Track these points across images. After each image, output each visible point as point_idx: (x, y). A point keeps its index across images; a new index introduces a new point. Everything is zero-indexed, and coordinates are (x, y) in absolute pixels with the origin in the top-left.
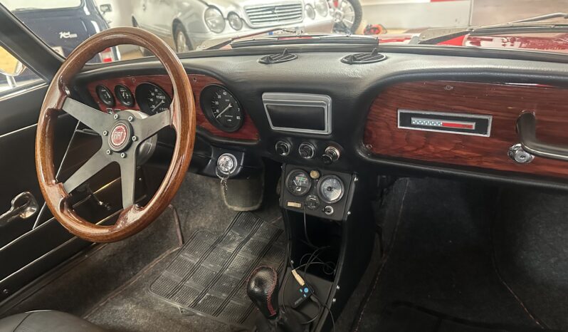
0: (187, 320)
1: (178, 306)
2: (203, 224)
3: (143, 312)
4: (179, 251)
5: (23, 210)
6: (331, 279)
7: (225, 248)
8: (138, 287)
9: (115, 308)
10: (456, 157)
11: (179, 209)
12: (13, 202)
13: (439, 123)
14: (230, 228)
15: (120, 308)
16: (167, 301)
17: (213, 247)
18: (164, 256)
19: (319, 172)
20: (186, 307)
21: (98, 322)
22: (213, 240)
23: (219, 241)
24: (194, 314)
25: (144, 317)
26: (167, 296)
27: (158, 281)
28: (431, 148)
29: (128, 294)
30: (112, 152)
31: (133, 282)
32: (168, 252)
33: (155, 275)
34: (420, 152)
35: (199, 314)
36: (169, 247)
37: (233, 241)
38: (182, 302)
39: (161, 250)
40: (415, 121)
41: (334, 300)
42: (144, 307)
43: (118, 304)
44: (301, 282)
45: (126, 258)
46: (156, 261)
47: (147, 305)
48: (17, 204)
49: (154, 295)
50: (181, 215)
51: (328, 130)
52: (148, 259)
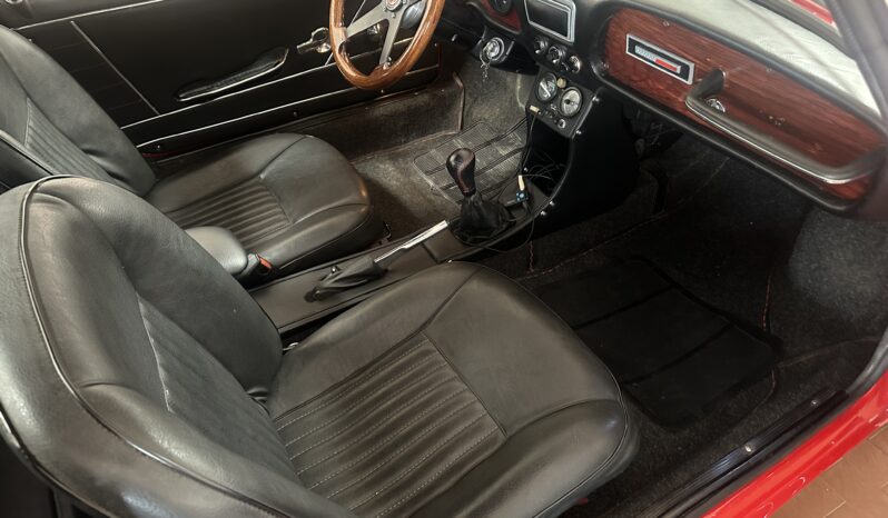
0: (433, 197)
1: (432, 184)
2: (487, 116)
3: (399, 175)
4: (454, 136)
5: (320, 44)
6: (548, 193)
7: (499, 148)
8: (405, 155)
9: (378, 164)
10: (668, 99)
11: (468, 91)
12: (313, 34)
13: (654, 58)
14: (515, 129)
15: (382, 166)
16: (424, 176)
17: (488, 143)
18: (439, 135)
19: (567, 82)
20: (438, 187)
21: (360, 170)
22: (492, 136)
23: (497, 139)
24: (441, 195)
25: (398, 180)
26: (427, 173)
27: (425, 157)
28: (650, 82)
29: (393, 158)
30: (387, 10)
31: (402, 149)
32: (443, 133)
33: (423, 150)
34: (642, 84)
35: (446, 197)
36: (447, 128)
37: (512, 144)
38: (436, 182)
39: (438, 128)
40: (638, 50)
41: (543, 213)
42: (402, 173)
43: (381, 163)
44: (522, 187)
45: (401, 123)
46: (430, 138)
47: (406, 173)
48: (316, 37)
49: (415, 167)
50: (468, 98)
51: (571, 38)
52: (423, 134)
